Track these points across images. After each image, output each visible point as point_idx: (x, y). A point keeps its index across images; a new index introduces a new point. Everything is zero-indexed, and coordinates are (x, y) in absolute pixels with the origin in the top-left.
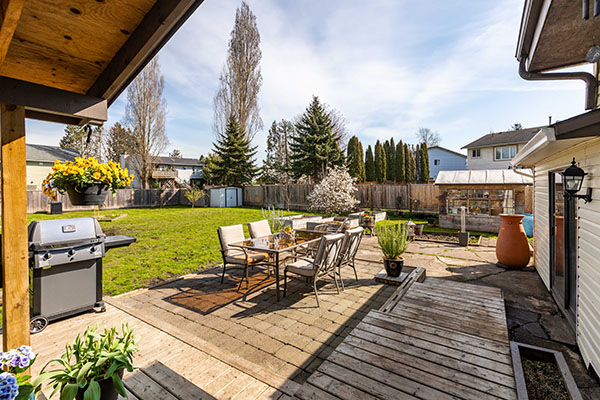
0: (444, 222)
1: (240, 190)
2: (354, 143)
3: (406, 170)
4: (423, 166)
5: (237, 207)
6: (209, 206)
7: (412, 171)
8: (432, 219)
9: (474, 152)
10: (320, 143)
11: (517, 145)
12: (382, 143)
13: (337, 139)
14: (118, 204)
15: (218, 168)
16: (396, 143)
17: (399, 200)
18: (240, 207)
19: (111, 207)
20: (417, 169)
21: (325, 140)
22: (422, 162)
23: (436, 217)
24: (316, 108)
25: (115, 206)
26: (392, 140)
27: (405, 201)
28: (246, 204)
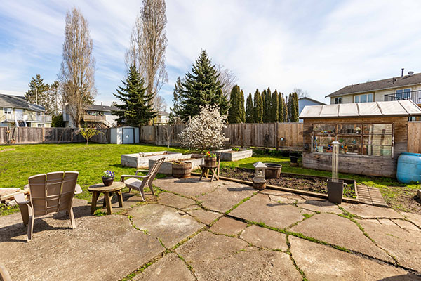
0: (308, 161)
1: (137, 130)
2: (236, 91)
3: (280, 115)
4: (293, 112)
5: (134, 144)
6: (109, 143)
7: (285, 116)
8: (295, 157)
9: (336, 100)
10: (205, 89)
11: (374, 92)
12: (261, 91)
13: (221, 87)
14: (29, 140)
15: (119, 110)
16: (272, 92)
17: (267, 138)
18: (137, 144)
19: (21, 142)
20: (289, 114)
21: (209, 88)
22: (293, 109)
23: (300, 155)
24: (203, 60)
25: (26, 142)
26: (269, 89)
27: (272, 139)
28: (142, 142)
